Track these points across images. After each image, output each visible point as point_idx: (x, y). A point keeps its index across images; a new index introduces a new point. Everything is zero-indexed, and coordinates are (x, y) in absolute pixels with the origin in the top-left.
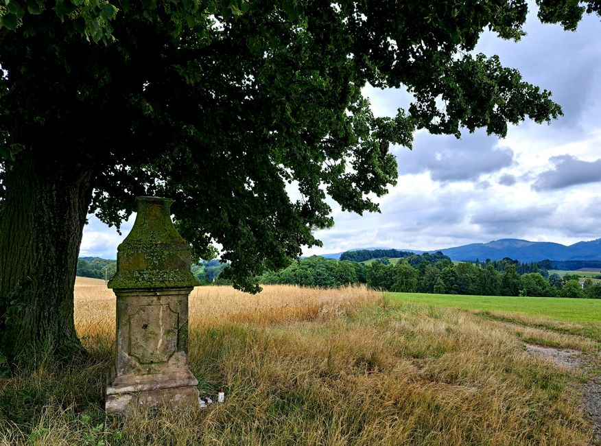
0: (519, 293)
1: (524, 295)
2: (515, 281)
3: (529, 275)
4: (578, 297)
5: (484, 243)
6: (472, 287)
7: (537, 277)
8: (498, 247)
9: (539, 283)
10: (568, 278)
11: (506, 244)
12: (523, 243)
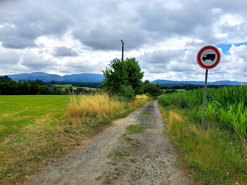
0: (38, 93)
1: (39, 94)
2: (36, 89)
3: (42, 86)
4: (60, 95)
5: (29, 73)
6: (16, 91)
7: (46, 87)
8: (36, 75)
9: (47, 89)
10: (58, 87)
11: (39, 74)
12: (46, 74)
